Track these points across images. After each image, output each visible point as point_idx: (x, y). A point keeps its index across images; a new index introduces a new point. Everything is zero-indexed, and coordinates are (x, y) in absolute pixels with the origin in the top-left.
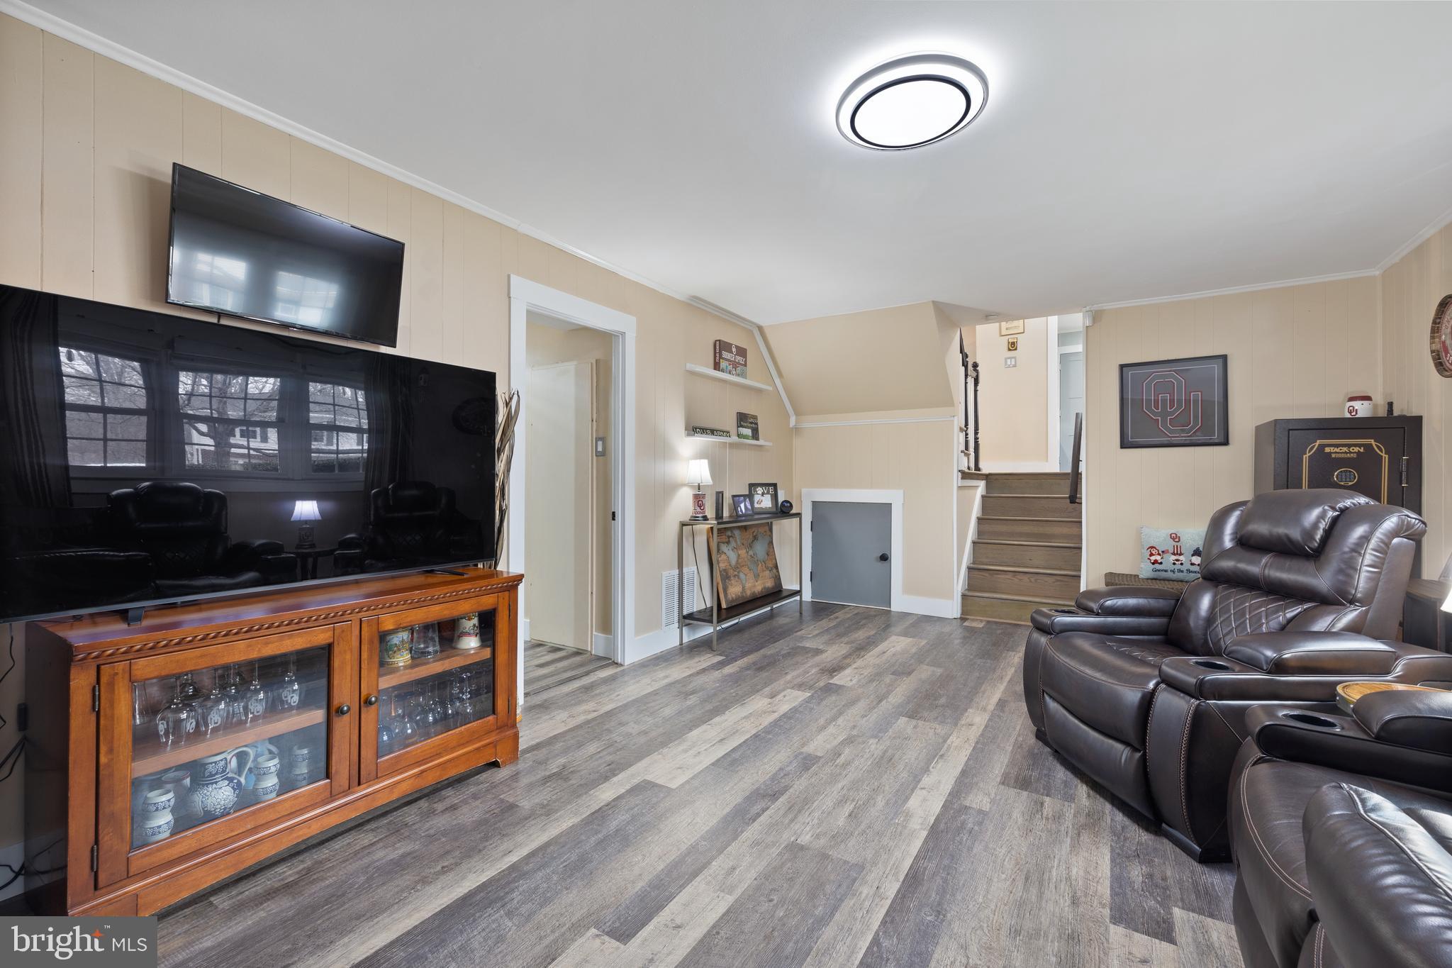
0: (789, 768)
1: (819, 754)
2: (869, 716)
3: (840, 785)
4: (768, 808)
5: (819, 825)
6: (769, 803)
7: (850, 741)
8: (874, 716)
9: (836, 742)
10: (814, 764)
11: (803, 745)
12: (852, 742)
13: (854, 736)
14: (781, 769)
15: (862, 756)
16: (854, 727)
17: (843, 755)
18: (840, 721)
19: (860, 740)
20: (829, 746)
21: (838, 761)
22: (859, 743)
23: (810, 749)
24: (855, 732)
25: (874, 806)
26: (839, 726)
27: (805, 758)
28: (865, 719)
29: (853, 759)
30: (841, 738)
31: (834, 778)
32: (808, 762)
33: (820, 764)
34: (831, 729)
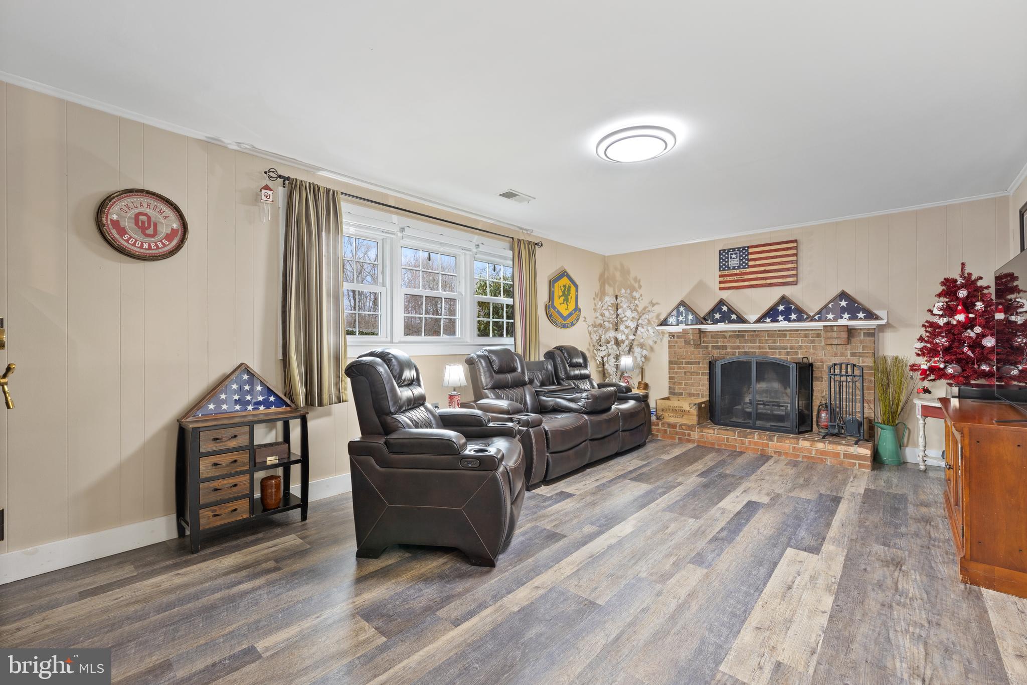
0: (713, 555)
1: (692, 566)
2: (639, 610)
3: (673, 541)
4: (717, 533)
5: (684, 525)
6: (718, 535)
7: (664, 578)
8: (634, 609)
9: (677, 576)
10: (694, 557)
11: (707, 576)
12: (662, 575)
13: (660, 582)
14: (719, 555)
15: (655, 561)
16: (659, 594)
17: (671, 563)
18: (673, 605)
19: (654, 578)
20: (684, 573)
21: (675, 558)
22: (656, 574)
23: (700, 572)
24: (659, 587)
25: (653, 531)
26: (674, 597)
27: (703, 563)
28: (644, 606)
29: (663, 559)
30: (673, 581)
31: (678, 547)
32: (699, 560)
33: (689, 557)
34: (683, 593)
